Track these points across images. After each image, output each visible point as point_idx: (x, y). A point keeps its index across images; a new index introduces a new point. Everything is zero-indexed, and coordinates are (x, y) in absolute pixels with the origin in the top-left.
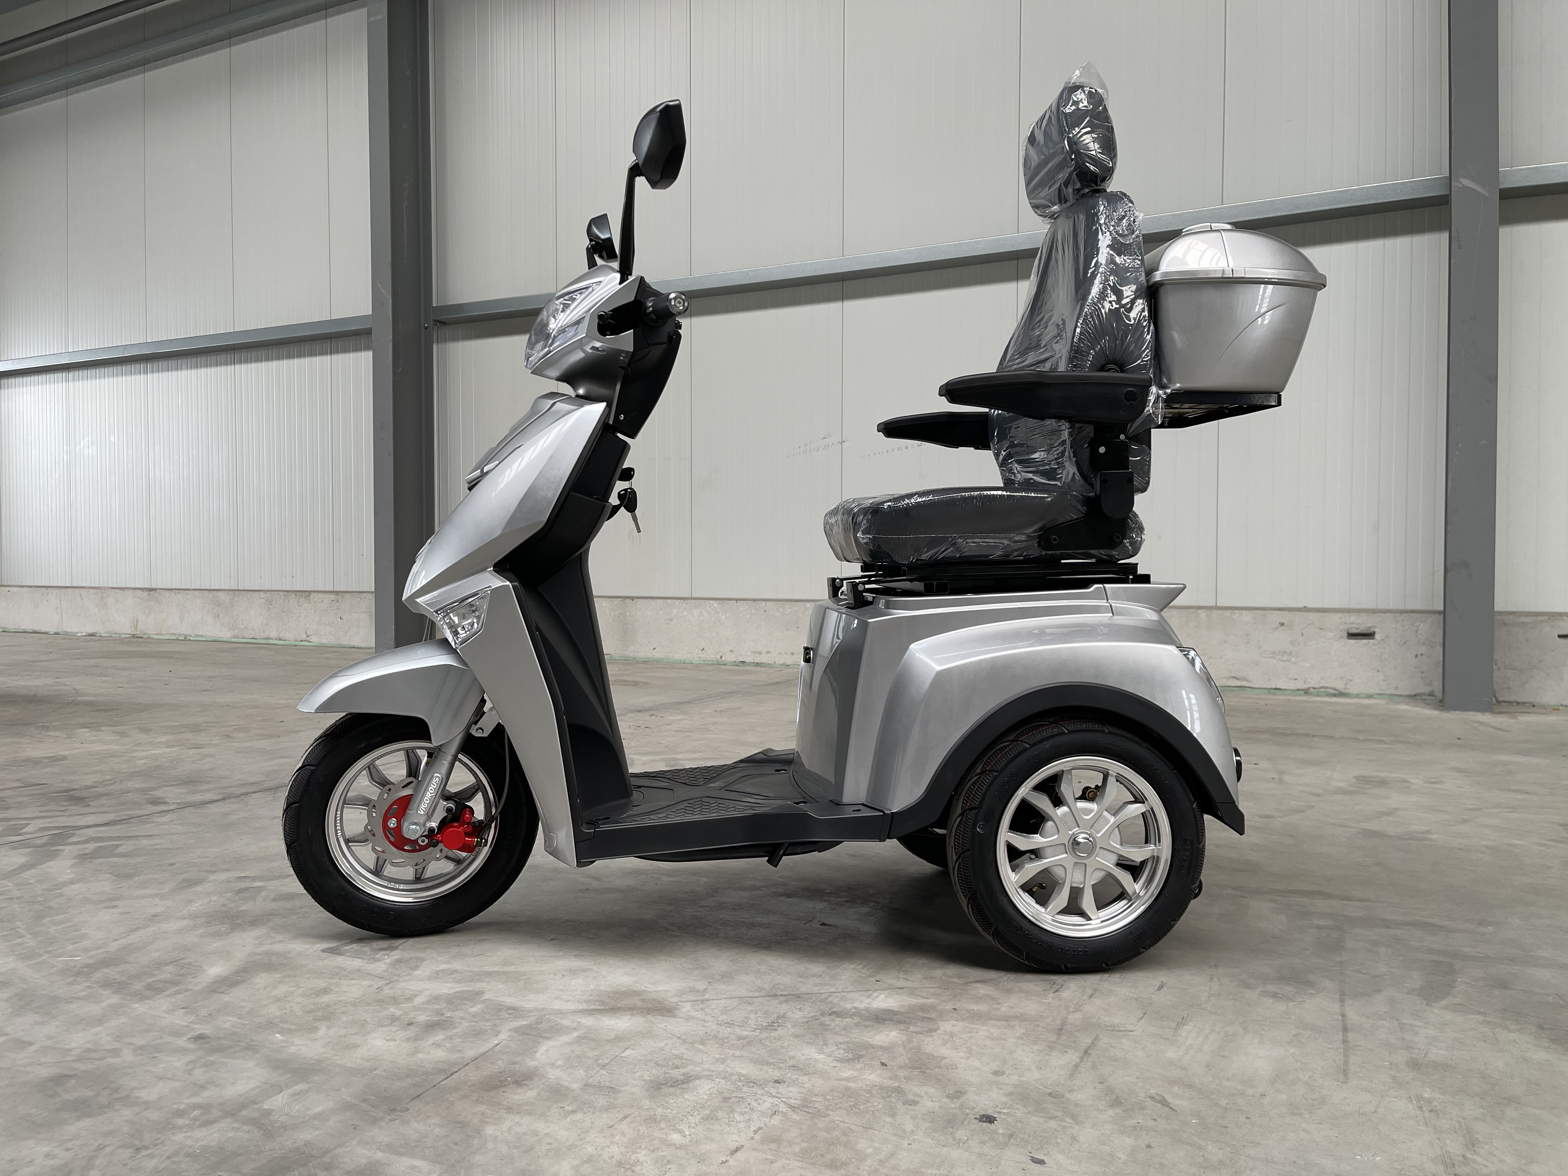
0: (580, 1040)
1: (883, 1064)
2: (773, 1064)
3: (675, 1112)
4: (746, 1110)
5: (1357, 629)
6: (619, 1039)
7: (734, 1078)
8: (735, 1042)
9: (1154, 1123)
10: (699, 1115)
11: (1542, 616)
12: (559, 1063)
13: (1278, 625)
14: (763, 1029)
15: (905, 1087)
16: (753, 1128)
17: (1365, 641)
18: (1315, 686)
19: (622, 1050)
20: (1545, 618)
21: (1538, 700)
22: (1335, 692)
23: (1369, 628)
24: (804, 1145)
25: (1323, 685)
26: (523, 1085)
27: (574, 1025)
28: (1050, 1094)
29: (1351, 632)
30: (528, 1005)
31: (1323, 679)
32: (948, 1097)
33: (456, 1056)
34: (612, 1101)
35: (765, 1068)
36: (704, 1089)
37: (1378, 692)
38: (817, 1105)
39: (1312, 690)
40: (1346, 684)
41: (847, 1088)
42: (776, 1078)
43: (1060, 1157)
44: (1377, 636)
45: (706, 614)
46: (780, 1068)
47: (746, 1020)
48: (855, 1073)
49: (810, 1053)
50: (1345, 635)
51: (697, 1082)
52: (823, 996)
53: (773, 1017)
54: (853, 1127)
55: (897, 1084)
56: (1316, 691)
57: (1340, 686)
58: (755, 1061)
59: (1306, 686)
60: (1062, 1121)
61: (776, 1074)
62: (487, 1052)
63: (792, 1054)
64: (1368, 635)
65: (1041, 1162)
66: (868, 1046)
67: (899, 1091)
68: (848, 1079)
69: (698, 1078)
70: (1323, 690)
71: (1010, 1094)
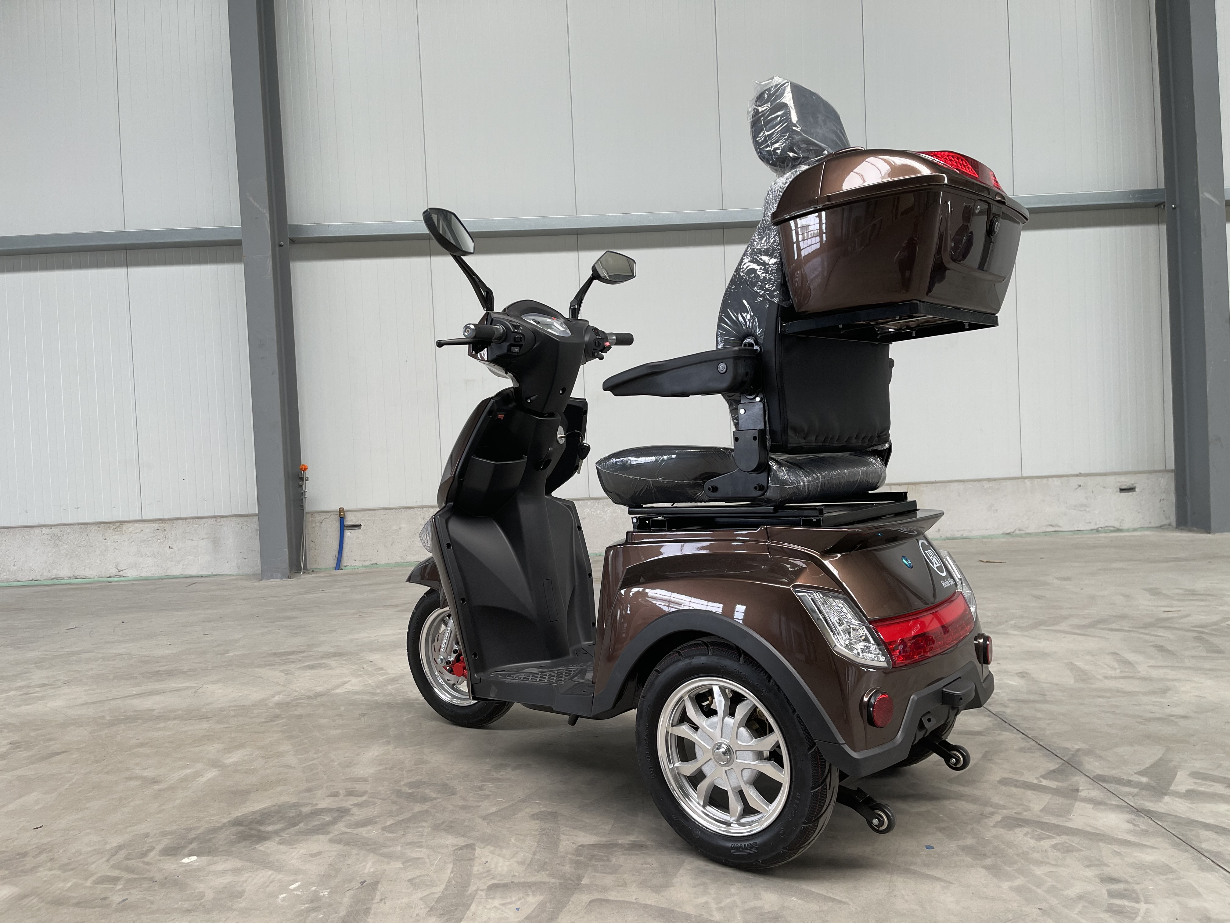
5: (1126, 485)
13: (1077, 486)
17: (1130, 493)
18: (1102, 526)
22: (1114, 529)
23: (1132, 484)
25: (1107, 524)
29: (1123, 487)
31: (1106, 521)
37: (1139, 526)
39: (1100, 529)
40: (1121, 523)
44: (1137, 490)
50: (1118, 490)
56: (1102, 529)
57: (1117, 525)
59: (1096, 527)
64: (1131, 489)
70: (1106, 528)
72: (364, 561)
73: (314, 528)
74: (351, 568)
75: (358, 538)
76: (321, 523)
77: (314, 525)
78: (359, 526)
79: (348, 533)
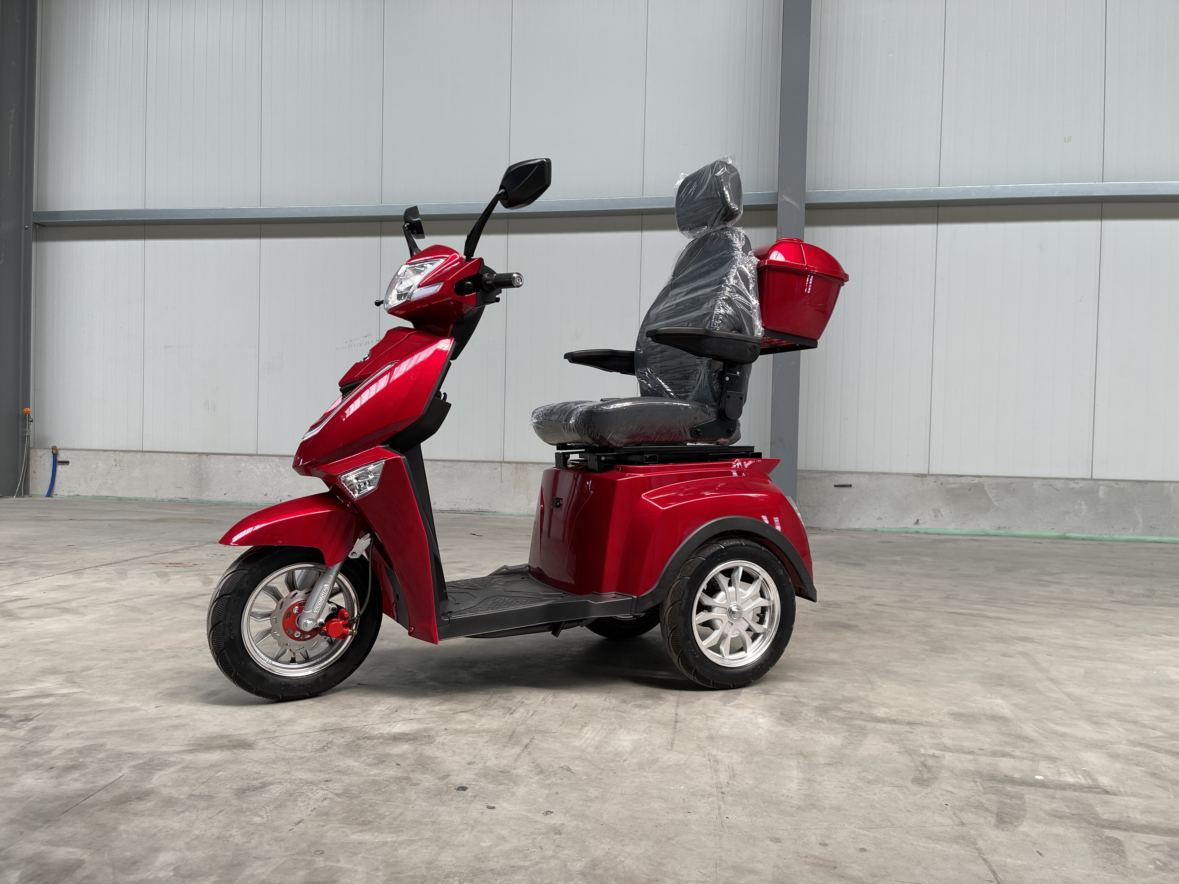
0: (184, 769)
1: (398, 764)
2: (324, 771)
3: (256, 805)
4: (306, 799)
6: (213, 766)
7: (297, 782)
8: (297, 761)
9: (561, 781)
10: (273, 805)
11: (825, 473)
12: (170, 784)
14: (317, 751)
15: (412, 775)
16: (310, 809)
19: (216, 772)
20: (827, 474)
21: (823, 526)
24: (345, 815)
26: (144, 799)
27: (179, 760)
28: (502, 772)
30: (142, 751)
32: (439, 779)
33: (90, 786)
34: (210, 803)
35: (318, 774)
36: (276, 791)
38: (353, 792)
41: (374, 781)
42: (326, 779)
43: (505, 804)
45: (269, 467)
46: (329, 773)
47: (305, 747)
48: (379, 771)
49: (350, 762)
51: (271, 787)
52: (359, 728)
53: (324, 743)
54: (377, 802)
55: (406, 775)
58: (311, 771)
60: (508, 785)
61: (326, 776)
62: (114, 781)
63: (337, 764)
65: (493, 808)
66: (389, 755)
67: (408, 778)
68: (375, 775)
69: (271, 784)
71: (477, 774)
72: (69, 492)
73: (35, 461)
74: (61, 496)
75: (66, 472)
76: (41, 457)
77: (36, 459)
78: (67, 463)
79: (59, 468)
